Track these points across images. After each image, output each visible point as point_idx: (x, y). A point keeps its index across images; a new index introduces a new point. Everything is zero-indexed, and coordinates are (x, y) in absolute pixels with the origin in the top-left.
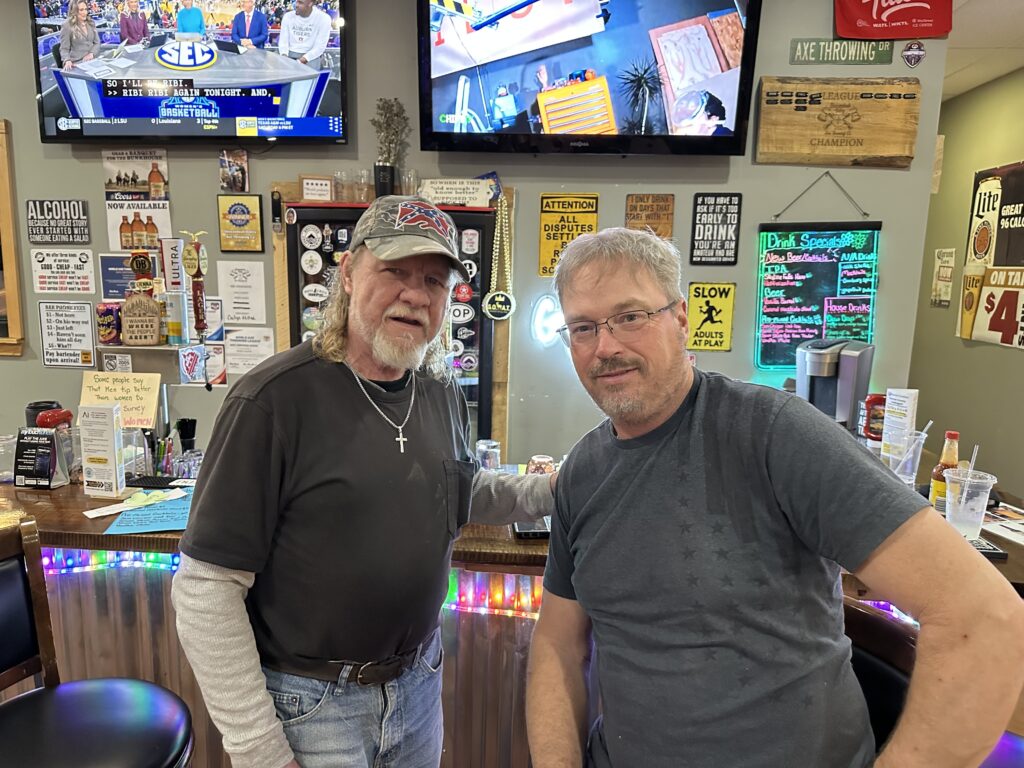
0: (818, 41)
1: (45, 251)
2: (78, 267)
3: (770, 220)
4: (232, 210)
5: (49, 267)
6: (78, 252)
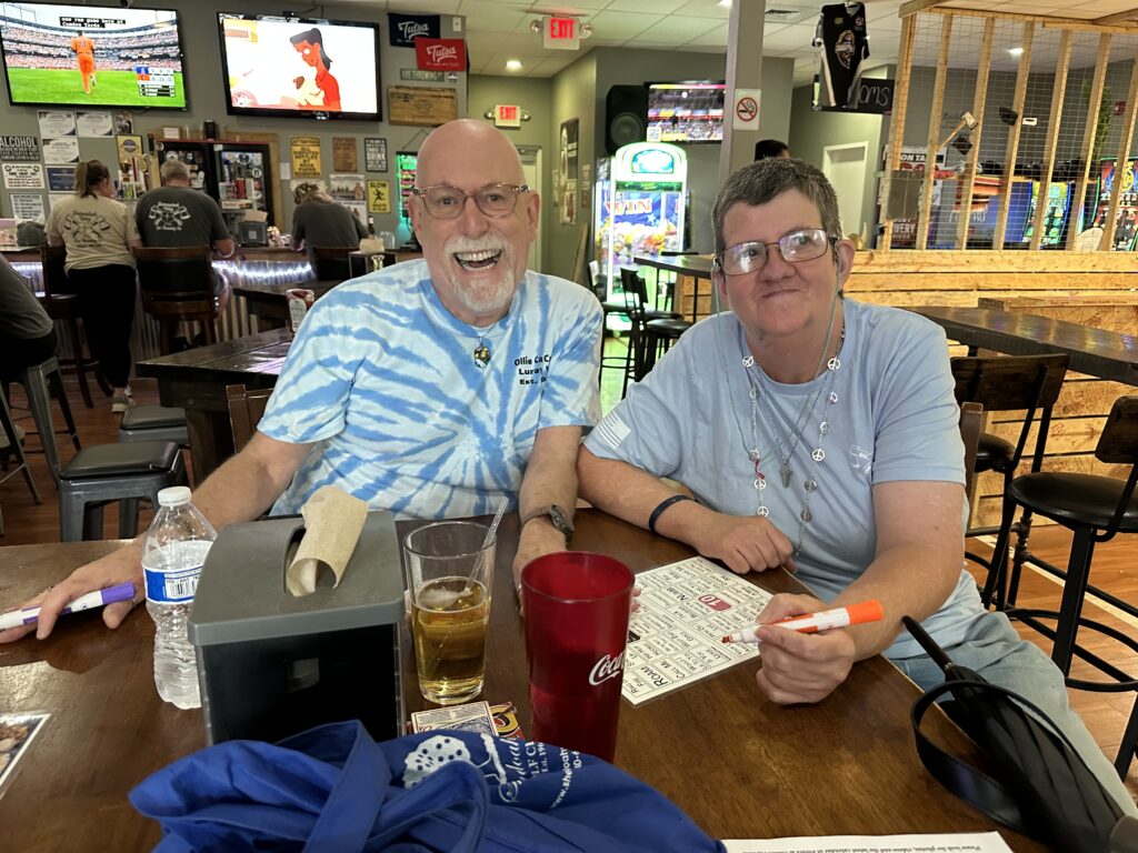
0: (411, 70)
1: (11, 165)
2: (33, 174)
3: (400, 150)
4: (126, 143)
5: (14, 174)
6: (33, 165)
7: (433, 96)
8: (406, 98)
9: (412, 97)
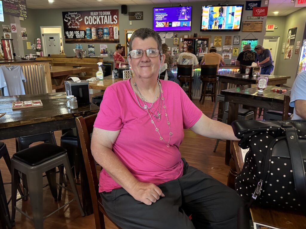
0: (250, 16)
3: (243, 39)
4: (175, 40)
7: (256, 23)
8: (248, 24)
9: (250, 24)
